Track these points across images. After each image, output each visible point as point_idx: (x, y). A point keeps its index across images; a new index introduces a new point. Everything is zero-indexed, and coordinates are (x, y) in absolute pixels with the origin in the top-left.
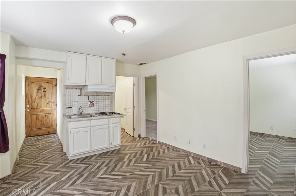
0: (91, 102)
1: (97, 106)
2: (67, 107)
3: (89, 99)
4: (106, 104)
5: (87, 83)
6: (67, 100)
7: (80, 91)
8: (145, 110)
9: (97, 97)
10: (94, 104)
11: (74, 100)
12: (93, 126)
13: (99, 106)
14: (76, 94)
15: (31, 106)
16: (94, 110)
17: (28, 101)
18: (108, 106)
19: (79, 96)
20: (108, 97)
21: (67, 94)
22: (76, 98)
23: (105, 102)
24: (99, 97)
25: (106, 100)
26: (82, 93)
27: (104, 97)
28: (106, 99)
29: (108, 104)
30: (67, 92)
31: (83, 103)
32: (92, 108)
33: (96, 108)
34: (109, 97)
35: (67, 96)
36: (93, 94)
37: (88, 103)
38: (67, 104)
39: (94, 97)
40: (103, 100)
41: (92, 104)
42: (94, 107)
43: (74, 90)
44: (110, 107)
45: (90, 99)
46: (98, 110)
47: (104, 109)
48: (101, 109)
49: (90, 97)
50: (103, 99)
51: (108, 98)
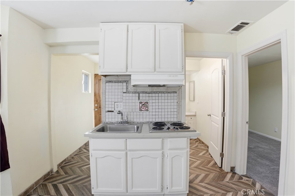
0: (143, 103)
1: (154, 110)
2: (107, 110)
3: (139, 99)
4: (169, 107)
5: (129, 70)
6: (107, 100)
7: (125, 85)
8: (248, 120)
9: (154, 95)
10: (148, 107)
11: (116, 100)
12: (130, 151)
13: (157, 110)
14: (120, 91)
15: (99, 105)
16: (148, 117)
17: (96, 100)
18: (172, 110)
19: (124, 93)
20: (172, 95)
21: (107, 91)
22: (119, 97)
23: (166, 104)
24: (157, 95)
25: (169, 101)
26: (129, 89)
27: (166, 95)
28: (169, 98)
29: (172, 107)
30: (107, 87)
31: (131, 104)
32: (145, 113)
33: (151, 113)
34: (175, 94)
35: (107, 94)
36: (146, 91)
37: (138, 105)
38: (107, 106)
39: (147, 95)
40: (163, 101)
41: (144, 106)
42: (147, 113)
43: (116, 84)
44: (175, 113)
45: (141, 98)
46: (154, 117)
47: (166, 116)
48: (160, 116)
49: (141, 95)
50: (163, 98)
51: (172, 98)
